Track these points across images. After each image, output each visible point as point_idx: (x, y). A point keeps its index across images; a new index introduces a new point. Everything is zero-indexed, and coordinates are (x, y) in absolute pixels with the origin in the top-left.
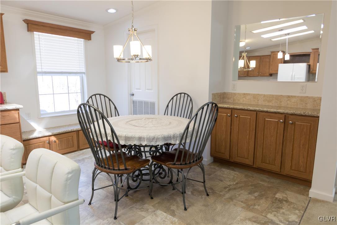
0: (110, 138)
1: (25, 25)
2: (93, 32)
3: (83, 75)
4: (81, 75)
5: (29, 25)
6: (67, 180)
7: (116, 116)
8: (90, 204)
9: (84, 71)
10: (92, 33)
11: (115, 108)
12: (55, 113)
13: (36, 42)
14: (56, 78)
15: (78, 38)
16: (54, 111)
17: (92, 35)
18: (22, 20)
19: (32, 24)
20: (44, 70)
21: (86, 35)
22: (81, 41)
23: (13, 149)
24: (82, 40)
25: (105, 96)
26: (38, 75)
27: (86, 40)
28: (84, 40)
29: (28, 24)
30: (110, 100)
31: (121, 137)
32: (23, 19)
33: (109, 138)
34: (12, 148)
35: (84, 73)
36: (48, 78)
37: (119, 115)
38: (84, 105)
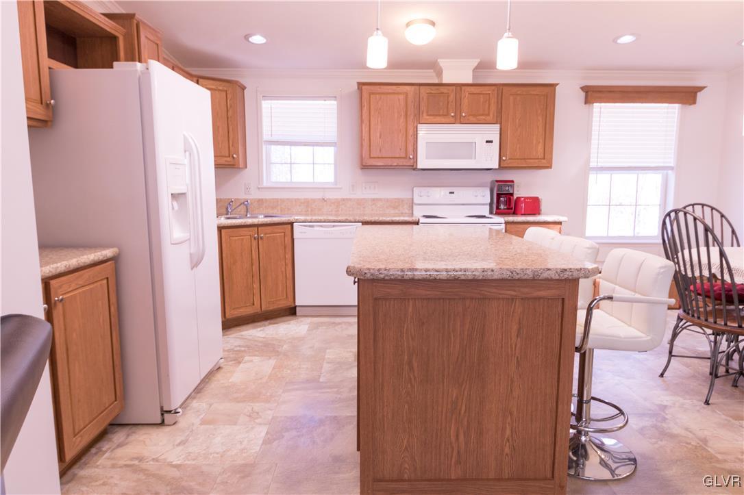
0: (716, 270)
1: (583, 94)
2: (701, 89)
3: (670, 172)
4: (665, 172)
5: (589, 93)
6: (658, 274)
7: (732, 246)
8: (662, 375)
9: (672, 165)
10: (700, 91)
11: (733, 232)
12: (608, 237)
13: (595, 118)
14: (618, 177)
15: (669, 103)
16: (606, 235)
17: (699, 94)
18: (578, 88)
19: (593, 91)
20: (600, 165)
21: (686, 95)
22: (675, 108)
23: (588, 248)
24: (677, 106)
25: (713, 209)
26: (591, 172)
27: (684, 106)
28: (680, 105)
29: (587, 92)
30: (722, 216)
31: (738, 270)
32: (581, 86)
33: (713, 271)
34: (588, 246)
35: (672, 168)
36: (604, 177)
37: (739, 245)
38: (676, 211)
